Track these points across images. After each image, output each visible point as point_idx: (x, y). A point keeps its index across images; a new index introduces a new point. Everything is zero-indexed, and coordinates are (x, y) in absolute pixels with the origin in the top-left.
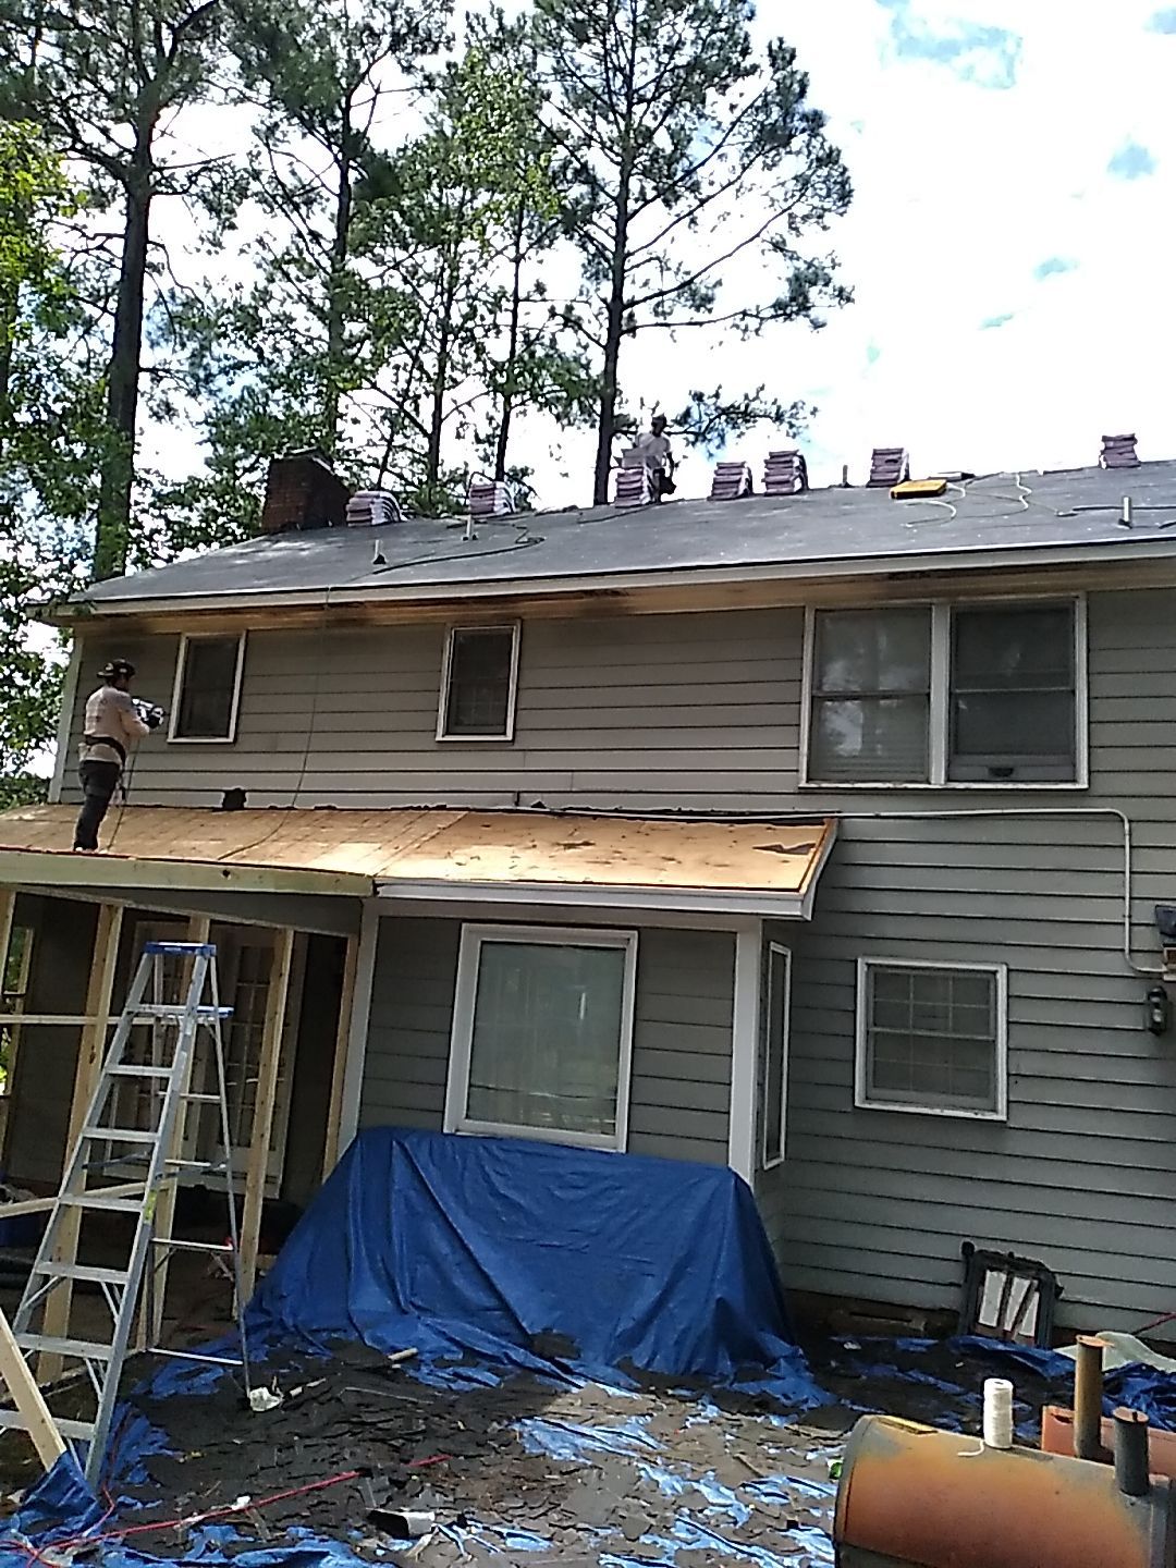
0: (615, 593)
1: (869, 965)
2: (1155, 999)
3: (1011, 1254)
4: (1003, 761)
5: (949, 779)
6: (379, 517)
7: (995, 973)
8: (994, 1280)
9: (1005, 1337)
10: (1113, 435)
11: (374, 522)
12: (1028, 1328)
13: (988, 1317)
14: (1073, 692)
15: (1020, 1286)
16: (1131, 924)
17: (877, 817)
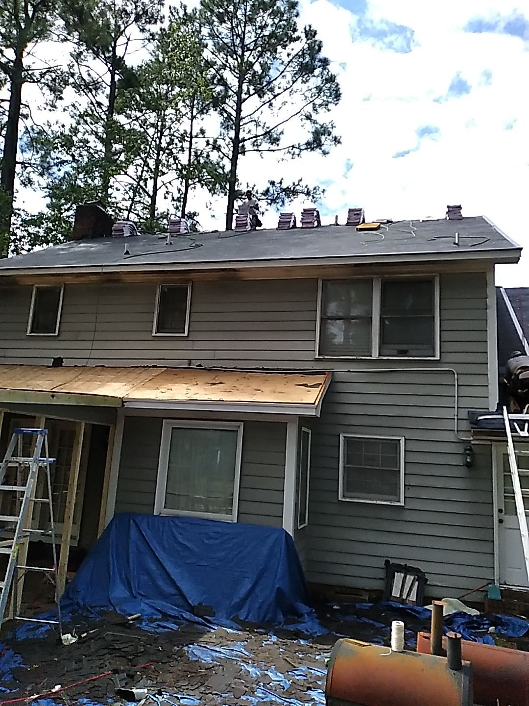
0: (234, 270)
1: (345, 437)
2: (467, 452)
3: (406, 565)
4: (404, 347)
5: (380, 355)
6: (128, 233)
7: (399, 440)
8: (398, 576)
9: (403, 602)
10: (452, 205)
11: (125, 235)
12: (413, 597)
13: (396, 593)
14: (434, 317)
15: (410, 579)
16: (458, 419)
17: (349, 371)
